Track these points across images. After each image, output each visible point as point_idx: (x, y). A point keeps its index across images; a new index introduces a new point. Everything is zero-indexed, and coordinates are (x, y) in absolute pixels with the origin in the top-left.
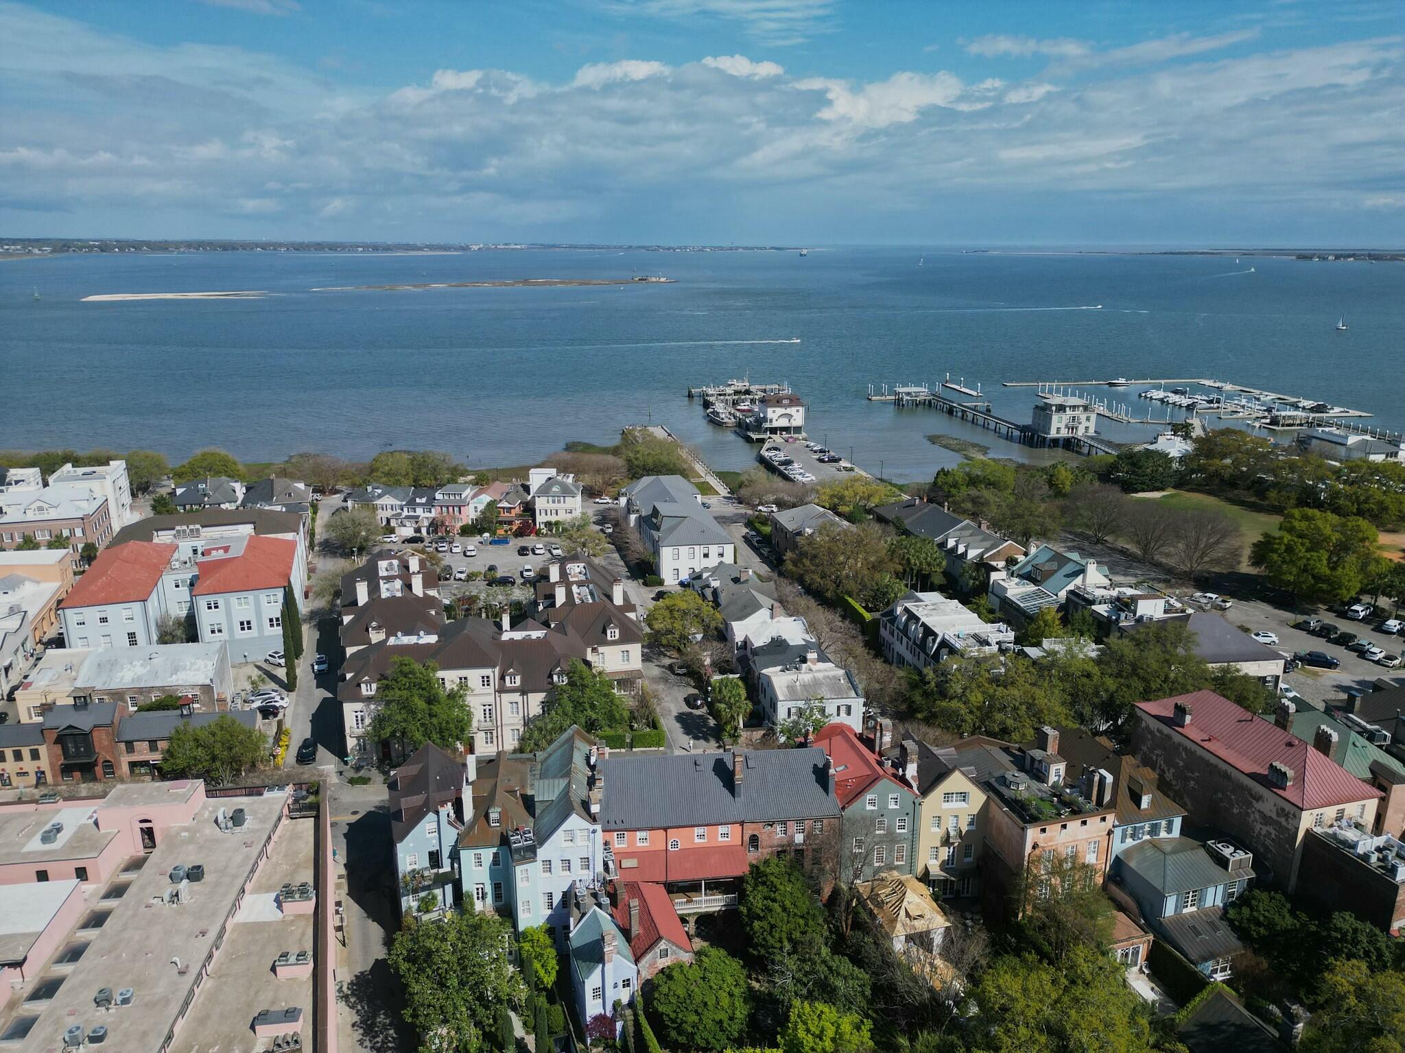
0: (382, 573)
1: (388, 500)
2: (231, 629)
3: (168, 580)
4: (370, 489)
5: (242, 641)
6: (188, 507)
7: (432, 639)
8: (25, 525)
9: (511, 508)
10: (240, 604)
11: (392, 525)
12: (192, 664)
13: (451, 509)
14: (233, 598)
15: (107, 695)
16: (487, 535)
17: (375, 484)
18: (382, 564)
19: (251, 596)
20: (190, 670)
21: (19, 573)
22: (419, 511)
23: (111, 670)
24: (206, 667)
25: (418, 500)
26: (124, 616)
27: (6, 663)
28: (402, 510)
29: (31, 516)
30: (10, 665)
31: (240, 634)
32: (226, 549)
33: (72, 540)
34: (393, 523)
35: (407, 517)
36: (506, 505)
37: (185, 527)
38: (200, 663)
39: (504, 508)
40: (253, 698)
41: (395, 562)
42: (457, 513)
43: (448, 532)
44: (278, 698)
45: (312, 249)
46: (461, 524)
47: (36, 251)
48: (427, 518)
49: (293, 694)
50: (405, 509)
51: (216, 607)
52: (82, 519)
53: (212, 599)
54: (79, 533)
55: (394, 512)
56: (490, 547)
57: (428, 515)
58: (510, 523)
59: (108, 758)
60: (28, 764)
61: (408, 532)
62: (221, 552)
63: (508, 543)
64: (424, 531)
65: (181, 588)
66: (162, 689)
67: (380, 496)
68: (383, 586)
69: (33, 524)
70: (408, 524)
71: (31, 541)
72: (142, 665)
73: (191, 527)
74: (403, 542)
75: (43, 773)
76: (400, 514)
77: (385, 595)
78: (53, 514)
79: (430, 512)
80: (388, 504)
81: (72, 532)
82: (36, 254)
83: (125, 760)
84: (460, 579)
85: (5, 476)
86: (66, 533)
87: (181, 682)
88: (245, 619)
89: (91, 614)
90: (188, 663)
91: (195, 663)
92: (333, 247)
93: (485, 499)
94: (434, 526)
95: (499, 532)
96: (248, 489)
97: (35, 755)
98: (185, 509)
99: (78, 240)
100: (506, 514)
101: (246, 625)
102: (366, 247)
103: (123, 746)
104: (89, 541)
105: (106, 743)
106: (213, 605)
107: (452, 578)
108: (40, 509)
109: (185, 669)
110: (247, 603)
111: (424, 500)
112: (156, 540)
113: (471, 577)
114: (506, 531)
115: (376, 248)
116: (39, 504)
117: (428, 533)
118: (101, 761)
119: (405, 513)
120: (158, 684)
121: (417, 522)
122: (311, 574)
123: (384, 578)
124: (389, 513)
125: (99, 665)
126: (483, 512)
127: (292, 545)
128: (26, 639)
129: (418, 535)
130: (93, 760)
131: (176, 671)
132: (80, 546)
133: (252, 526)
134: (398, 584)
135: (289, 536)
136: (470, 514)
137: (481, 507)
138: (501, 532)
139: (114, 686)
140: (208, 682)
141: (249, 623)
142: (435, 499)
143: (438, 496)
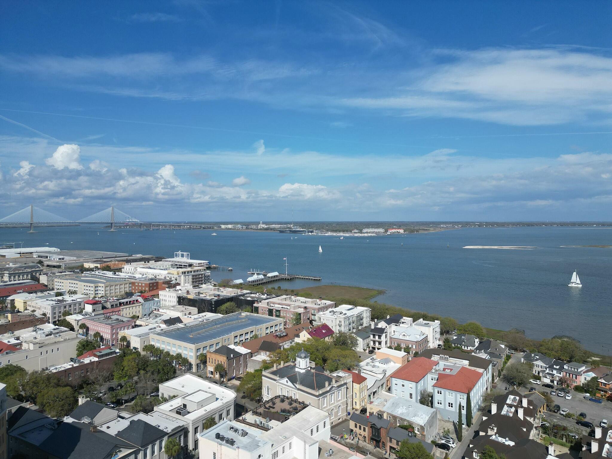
0: (509, 402)
1: (539, 363)
2: (445, 405)
3: (429, 376)
4: (533, 355)
5: (448, 410)
6: (456, 345)
7: (512, 444)
8: (399, 340)
9: (606, 384)
10: (449, 395)
11: (540, 375)
12: (421, 415)
13: (571, 375)
14: (447, 392)
15: (392, 416)
16: (588, 395)
17: (537, 353)
18: (511, 397)
19: (454, 393)
20: (420, 417)
21: (391, 358)
22: (555, 372)
23: (396, 407)
24: (425, 418)
25: (555, 366)
26: (410, 386)
27: (374, 391)
28: (546, 369)
29: (401, 337)
30: (376, 392)
31: (448, 408)
32: (451, 370)
33: (412, 349)
34: (541, 375)
35: (548, 373)
36: (603, 381)
37: (443, 356)
38: (424, 416)
39: (602, 383)
40: (443, 438)
41: (518, 398)
42: (574, 378)
43: (568, 386)
44: (451, 442)
45: (570, 226)
46: (576, 384)
47: (456, 227)
48: (558, 376)
49: (460, 443)
50: (548, 369)
51: (441, 393)
52: (416, 342)
53: (440, 389)
54: (414, 347)
55: (542, 369)
56: (589, 402)
57: (559, 375)
58: (606, 392)
59: (384, 441)
60: (362, 432)
61: (547, 381)
62: (449, 370)
63: (600, 403)
64: (555, 382)
65: (433, 381)
66: (408, 421)
67: (537, 360)
68: (506, 408)
69: (401, 340)
70: (548, 377)
71: (399, 346)
72: (406, 409)
73: (445, 356)
74: (543, 386)
75: (365, 437)
76: (545, 371)
77: (504, 412)
78: (407, 338)
79: (560, 374)
80: (539, 365)
81: (412, 346)
82: (456, 228)
83: (389, 444)
84: (563, 415)
85: (399, 321)
86: (410, 346)
87: (415, 421)
88: (451, 402)
89: (400, 382)
90: (420, 414)
91: (422, 415)
92: (580, 224)
93: (592, 375)
94: (561, 381)
95: (597, 395)
96: (480, 343)
97: (364, 430)
98: (455, 345)
99: (472, 222)
100: (604, 387)
101: (450, 405)
102: (598, 224)
103: (389, 438)
104: (417, 351)
105: (384, 435)
106: (440, 392)
107: (559, 412)
108: (404, 335)
109: (418, 416)
110: (452, 396)
111: (558, 367)
112: (433, 359)
113: (568, 416)
114: (602, 396)
115: (603, 224)
116: (404, 333)
117: (557, 384)
118: (382, 441)
119: (547, 371)
120: (407, 419)
121: (553, 377)
122: (493, 389)
123: (507, 404)
124: (540, 369)
125: (393, 403)
126: (589, 382)
127: (480, 375)
128: (384, 383)
129: (552, 384)
130: (379, 440)
131: (415, 415)
132: (414, 352)
133: (468, 361)
134: (513, 409)
135: (481, 370)
136: (582, 380)
137: (589, 379)
138: (598, 395)
139: (394, 414)
140: (423, 425)
141: (452, 404)
142: (564, 368)
143: (566, 367)
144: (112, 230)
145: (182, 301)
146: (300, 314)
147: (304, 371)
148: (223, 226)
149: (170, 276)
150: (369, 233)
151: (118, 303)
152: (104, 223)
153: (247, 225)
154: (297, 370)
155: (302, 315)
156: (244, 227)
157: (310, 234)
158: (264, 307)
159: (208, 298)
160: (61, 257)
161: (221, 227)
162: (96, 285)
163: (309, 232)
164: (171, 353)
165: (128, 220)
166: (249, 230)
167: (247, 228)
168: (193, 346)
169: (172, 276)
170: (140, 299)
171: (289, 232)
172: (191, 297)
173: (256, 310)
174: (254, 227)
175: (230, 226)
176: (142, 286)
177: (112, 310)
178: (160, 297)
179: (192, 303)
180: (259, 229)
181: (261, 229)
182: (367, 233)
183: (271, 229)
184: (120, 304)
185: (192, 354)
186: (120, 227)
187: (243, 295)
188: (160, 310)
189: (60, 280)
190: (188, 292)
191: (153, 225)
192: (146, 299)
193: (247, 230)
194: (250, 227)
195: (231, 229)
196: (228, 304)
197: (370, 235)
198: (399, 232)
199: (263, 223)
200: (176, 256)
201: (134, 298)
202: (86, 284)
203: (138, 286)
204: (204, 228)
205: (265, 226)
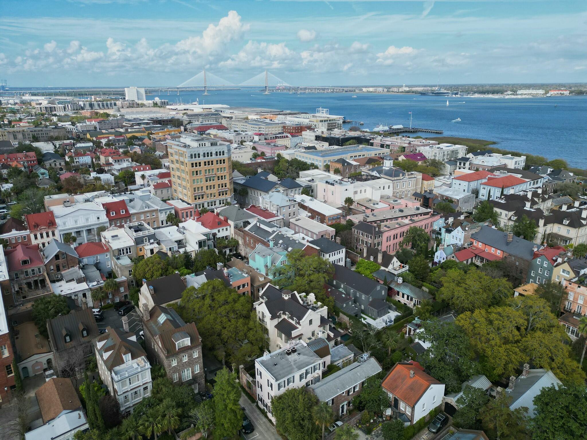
8: (478, 165)
15: (441, 195)
23: (446, 192)
26: (464, 184)
29: (482, 164)
37: (503, 171)
52: (491, 167)
53: (484, 186)
78: (485, 164)
89: (458, 182)
96: (552, 171)
103: (433, 204)
105: (431, 202)
106: (484, 188)
116: (483, 160)
125: (445, 190)
127: (524, 182)
130: (427, 205)
133: (522, 175)
140: (458, 199)
144: (266, 93)
145: (318, 138)
146: (404, 148)
147: (388, 168)
148: (364, 90)
149: (311, 123)
150: (525, 94)
151: (274, 136)
152: (259, 88)
153: (389, 88)
154: (384, 168)
155: (406, 149)
156: (386, 90)
157: (454, 96)
158: (378, 143)
159: (337, 136)
160: (232, 111)
161: (362, 90)
162: (260, 126)
163: (453, 94)
164: (308, 163)
165: (279, 85)
166: (390, 93)
167: (388, 91)
168: (321, 159)
169: (313, 123)
170: (289, 135)
171: (431, 94)
172: (325, 135)
173: (372, 144)
174: (395, 90)
175: (371, 89)
176: (290, 129)
177: (271, 141)
178: (303, 136)
179: (325, 139)
180: (400, 92)
181: (402, 92)
182: (522, 94)
183: (413, 92)
184: (276, 137)
185: (320, 164)
186: (273, 91)
187: (364, 136)
188: (303, 143)
189: (235, 123)
190: (323, 132)
191: (301, 89)
192: (293, 136)
193: (387, 93)
194: (391, 90)
195: (371, 92)
196: (351, 141)
197: (524, 96)
198: (563, 94)
199: (406, 86)
200: (318, 112)
201: (285, 134)
202: (253, 126)
203: (288, 129)
204: (346, 91)
205: (407, 89)
